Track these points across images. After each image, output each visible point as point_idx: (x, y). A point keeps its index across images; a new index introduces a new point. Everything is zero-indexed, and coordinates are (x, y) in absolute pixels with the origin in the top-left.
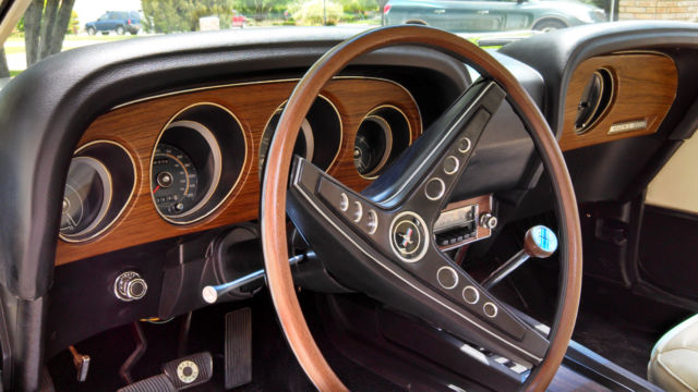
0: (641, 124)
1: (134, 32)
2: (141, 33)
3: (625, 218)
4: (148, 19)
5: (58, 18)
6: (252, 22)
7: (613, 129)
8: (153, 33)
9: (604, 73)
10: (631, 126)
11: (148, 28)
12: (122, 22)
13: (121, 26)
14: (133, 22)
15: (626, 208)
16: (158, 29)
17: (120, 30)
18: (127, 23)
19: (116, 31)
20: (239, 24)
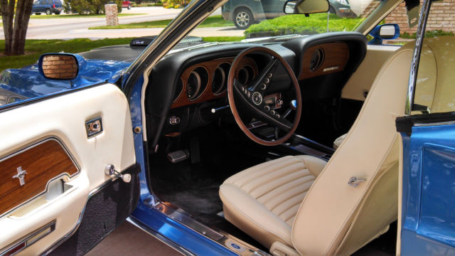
0: (336, 68)
1: (57, 13)
2: (62, 13)
3: (334, 104)
4: (67, 4)
5: (25, 9)
6: (135, 4)
7: (325, 70)
8: (71, 13)
9: (320, 50)
10: (332, 68)
11: (67, 10)
12: (49, 6)
13: (48, 9)
14: (57, 6)
15: (335, 100)
16: (74, 10)
17: (48, 12)
18: (53, 7)
19: (46, 12)
20: (126, 6)
